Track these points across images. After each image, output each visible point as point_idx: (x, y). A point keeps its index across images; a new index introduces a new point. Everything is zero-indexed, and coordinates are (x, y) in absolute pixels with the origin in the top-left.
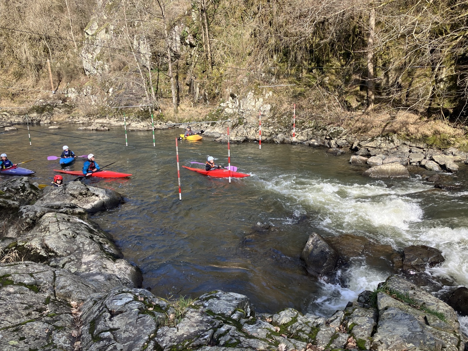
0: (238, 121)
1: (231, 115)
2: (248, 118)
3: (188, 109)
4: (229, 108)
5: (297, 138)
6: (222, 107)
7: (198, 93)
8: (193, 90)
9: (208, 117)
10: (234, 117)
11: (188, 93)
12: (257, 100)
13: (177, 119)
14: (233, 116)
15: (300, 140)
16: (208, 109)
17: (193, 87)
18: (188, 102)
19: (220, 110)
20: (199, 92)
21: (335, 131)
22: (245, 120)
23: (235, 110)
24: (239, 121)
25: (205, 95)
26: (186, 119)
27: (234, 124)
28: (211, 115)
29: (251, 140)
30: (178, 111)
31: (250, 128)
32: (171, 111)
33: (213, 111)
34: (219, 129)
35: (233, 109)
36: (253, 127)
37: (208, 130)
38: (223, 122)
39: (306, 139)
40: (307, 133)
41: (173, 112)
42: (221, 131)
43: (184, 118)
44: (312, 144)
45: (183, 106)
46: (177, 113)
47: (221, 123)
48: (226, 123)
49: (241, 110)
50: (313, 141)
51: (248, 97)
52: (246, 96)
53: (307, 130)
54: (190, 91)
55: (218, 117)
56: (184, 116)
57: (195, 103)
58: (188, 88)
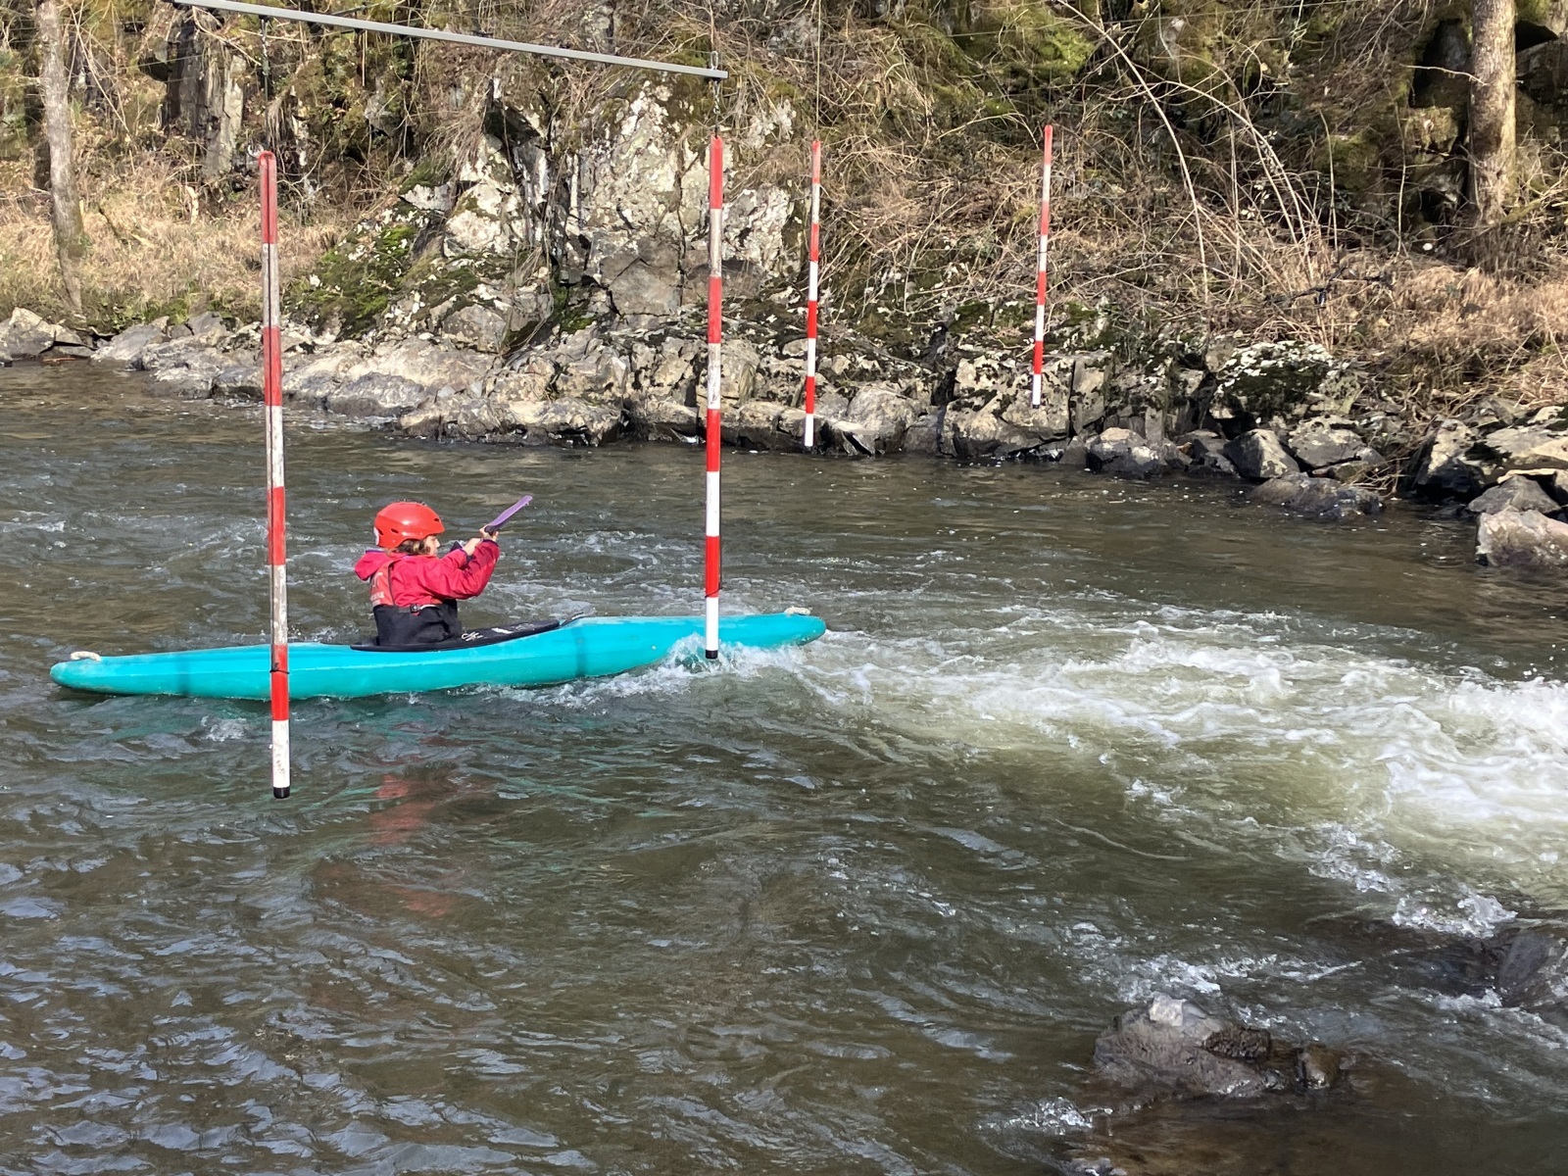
0: (546, 303)
1: (497, 268)
2: (620, 286)
3: (161, 226)
4: (480, 214)
5: (997, 414)
6: (420, 212)
7: (236, 121)
8: (201, 104)
9: (315, 281)
10: (519, 277)
11: (156, 127)
12: (690, 156)
13: (77, 299)
14: (509, 269)
15: (1024, 432)
16: (313, 233)
17: (201, 85)
18: (158, 185)
19: (408, 236)
20: (246, 114)
21: (1273, 371)
22: (602, 296)
23: (519, 227)
24: (561, 307)
25: (288, 135)
26: (147, 297)
27: (516, 328)
28: (338, 271)
29: (665, 428)
30: (87, 241)
31: (655, 341)
32: (30, 242)
33: (353, 241)
34: (412, 354)
35: (510, 220)
36: (677, 335)
37: (325, 365)
38: (437, 311)
39: (1060, 424)
40: (1071, 384)
41: (46, 249)
42: (425, 370)
43: (133, 293)
44: (1115, 457)
45: (124, 211)
46: (77, 253)
47: (424, 315)
48: (464, 314)
49: (572, 228)
50: (1113, 437)
51: (627, 129)
52: (616, 127)
53: (1066, 361)
54: (171, 109)
55: (390, 279)
56: (132, 277)
57: (213, 194)
58: (157, 91)
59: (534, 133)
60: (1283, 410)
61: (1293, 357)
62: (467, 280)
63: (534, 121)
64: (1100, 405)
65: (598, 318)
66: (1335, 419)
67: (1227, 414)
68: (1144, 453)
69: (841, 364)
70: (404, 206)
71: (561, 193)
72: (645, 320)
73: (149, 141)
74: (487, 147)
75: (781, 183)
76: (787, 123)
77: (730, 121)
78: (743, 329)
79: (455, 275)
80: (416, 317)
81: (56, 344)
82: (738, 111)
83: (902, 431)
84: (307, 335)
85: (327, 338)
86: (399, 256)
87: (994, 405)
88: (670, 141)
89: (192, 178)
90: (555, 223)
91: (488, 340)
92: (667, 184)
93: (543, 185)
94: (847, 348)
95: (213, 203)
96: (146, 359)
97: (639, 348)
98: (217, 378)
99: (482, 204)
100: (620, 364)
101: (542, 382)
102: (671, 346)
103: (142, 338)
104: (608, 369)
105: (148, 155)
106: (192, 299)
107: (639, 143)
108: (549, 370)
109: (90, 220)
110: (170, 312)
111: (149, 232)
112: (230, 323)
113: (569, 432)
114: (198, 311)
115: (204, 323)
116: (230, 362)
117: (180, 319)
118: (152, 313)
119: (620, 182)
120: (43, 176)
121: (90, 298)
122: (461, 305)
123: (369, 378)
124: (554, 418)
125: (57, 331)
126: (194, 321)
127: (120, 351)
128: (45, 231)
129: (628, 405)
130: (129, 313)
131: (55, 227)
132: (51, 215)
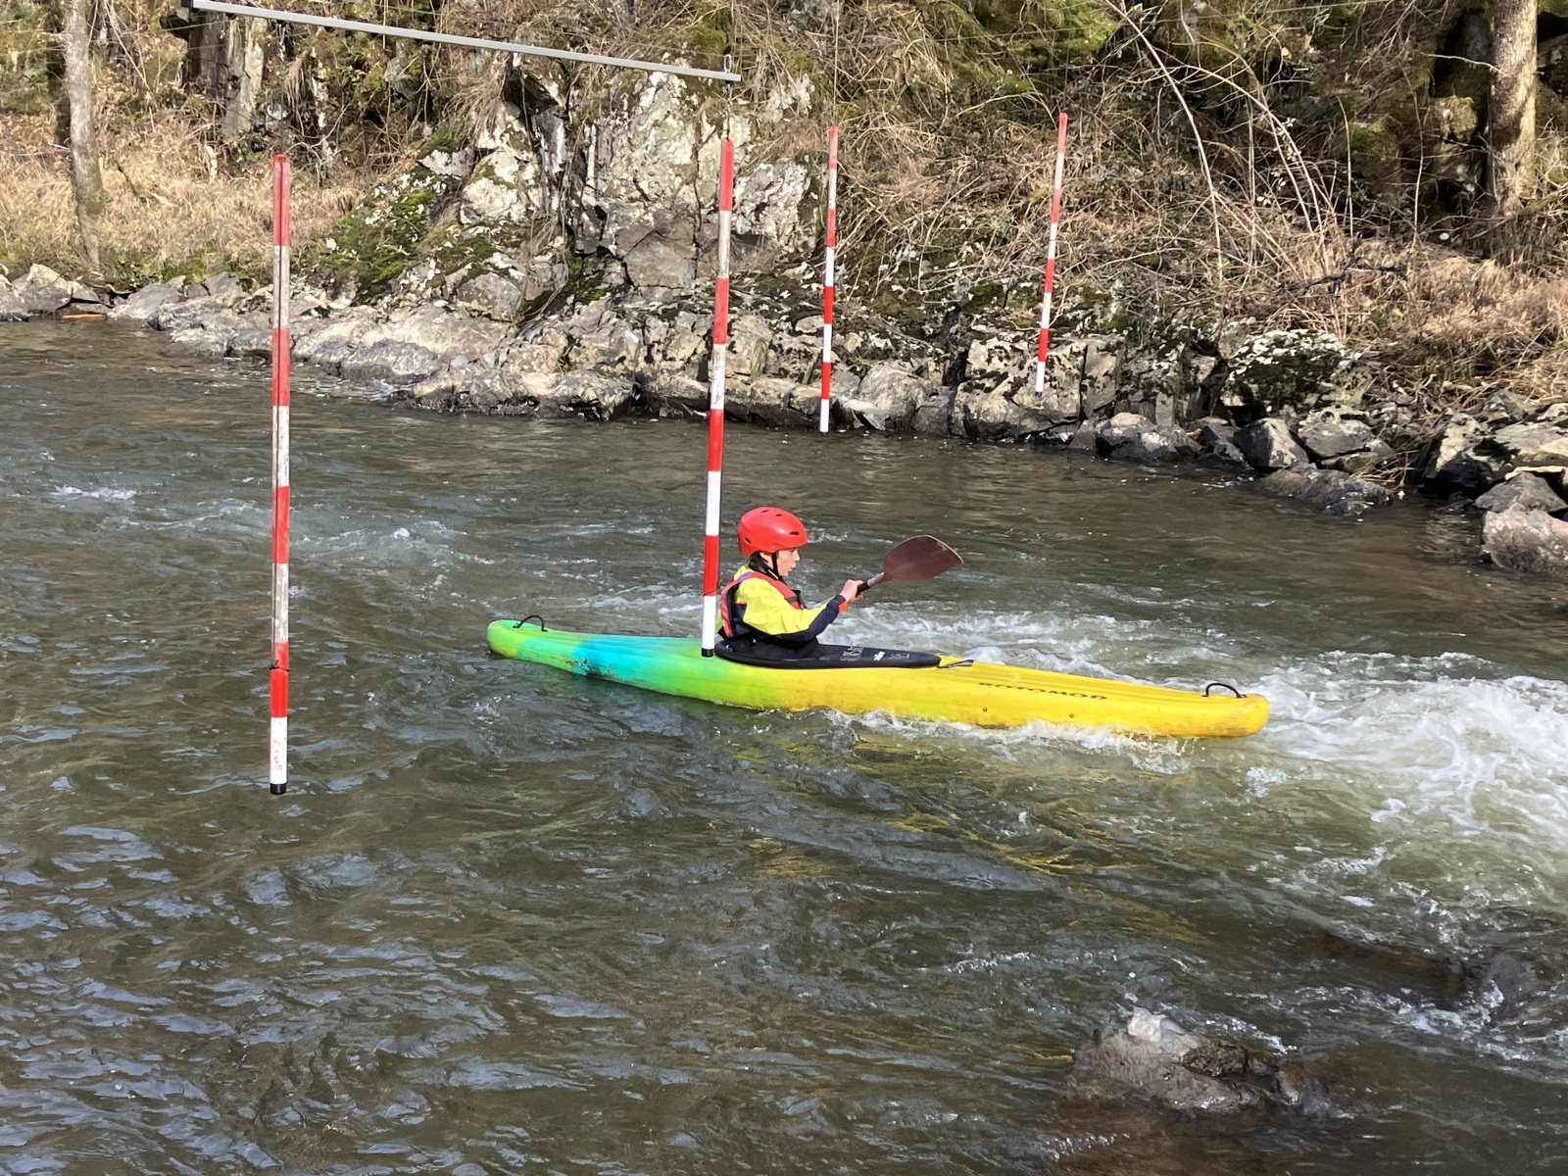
4: (497, 183)
7: (256, 81)
8: (222, 63)
9: (331, 244)
10: (534, 246)
14: (525, 238)
15: (1032, 413)
16: (330, 196)
17: (222, 44)
18: (178, 143)
19: (425, 201)
20: (266, 74)
22: (617, 267)
23: (535, 196)
24: (571, 278)
25: (308, 96)
27: (530, 297)
28: (354, 235)
29: (676, 402)
30: (105, 199)
31: (668, 315)
32: (49, 198)
33: (370, 205)
34: (426, 321)
35: (527, 188)
36: (691, 309)
37: (339, 330)
38: (452, 279)
39: (1071, 409)
40: (1083, 368)
41: (64, 205)
42: (440, 337)
43: (151, 251)
44: (1125, 442)
45: (143, 169)
46: (95, 210)
47: (439, 282)
48: (479, 282)
49: (589, 199)
50: (1124, 422)
51: (645, 101)
52: (635, 99)
53: (1078, 345)
54: (192, 67)
55: (407, 245)
56: (150, 236)
57: (231, 154)
58: (178, 49)
59: (553, 102)
60: (1294, 400)
61: (1305, 346)
62: (483, 249)
63: (553, 90)
64: (1112, 389)
65: (613, 290)
66: (1346, 410)
67: (1237, 401)
68: (1152, 440)
69: (854, 341)
70: (421, 172)
71: (578, 164)
72: (659, 293)
73: (169, 99)
74: (506, 116)
75: (798, 160)
76: (805, 98)
77: (749, 94)
78: (756, 304)
79: (470, 242)
80: (431, 284)
81: (73, 300)
82: (756, 85)
83: (913, 410)
84: (322, 299)
85: (343, 302)
86: (416, 221)
87: (1005, 387)
88: (689, 114)
89: (211, 137)
90: (571, 193)
91: (502, 309)
92: (684, 156)
93: (561, 154)
94: (861, 326)
95: (232, 163)
96: (163, 318)
97: (652, 322)
98: (232, 340)
99: (500, 172)
100: (632, 338)
101: (555, 353)
102: (684, 320)
103: (159, 297)
104: (621, 341)
105: (169, 113)
106: (210, 259)
107: (657, 115)
108: (563, 342)
109: (109, 177)
110: (186, 272)
111: (167, 190)
112: (247, 284)
113: (581, 405)
114: (215, 271)
115: (220, 284)
116: (245, 324)
117: (197, 279)
118: (169, 272)
119: (638, 154)
120: (63, 133)
121: (108, 255)
122: (476, 272)
123: (383, 344)
124: (564, 390)
125: (74, 287)
126: (211, 282)
127: (136, 308)
128: (64, 186)
129: (640, 380)
130: (146, 272)
131: (74, 183)
132: (71, 171)
